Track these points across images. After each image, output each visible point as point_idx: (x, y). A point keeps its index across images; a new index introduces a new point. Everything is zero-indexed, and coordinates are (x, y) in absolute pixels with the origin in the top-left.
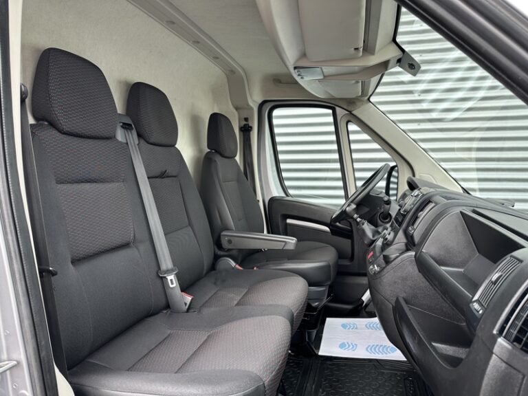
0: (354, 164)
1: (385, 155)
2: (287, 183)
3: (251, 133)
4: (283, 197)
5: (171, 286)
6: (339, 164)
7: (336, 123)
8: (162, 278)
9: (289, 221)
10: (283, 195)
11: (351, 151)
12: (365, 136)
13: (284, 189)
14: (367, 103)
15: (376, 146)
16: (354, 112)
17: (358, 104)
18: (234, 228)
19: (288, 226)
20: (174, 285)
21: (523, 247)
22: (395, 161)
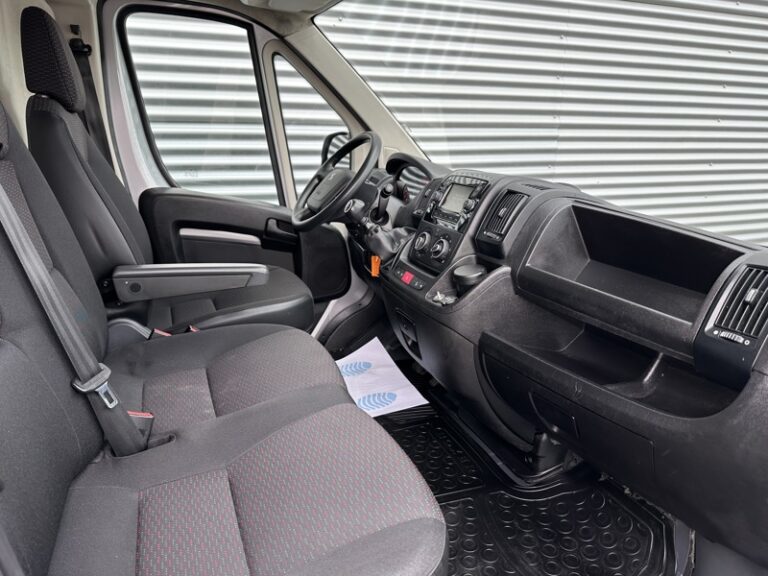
0: (287, 127)
1: (332, 115)
2: (166, 161)
3: (90, 58)
4: (165, 189)
5: (111, 406)
6: (263, 127)
7: (255, 55)
8: (84, 395)
9: (184, 232)
10: (164, 184)
11: (280, 105)
12: (302, 83)
13: (163, 171)
14: (309, 26)
15: (318, 99)
16: (288, 39)
17: (296, 24)
18: (134, 261)
19: (183, 241)
20: (115, 403)
21: (743, 254)
22: (347, 125)
